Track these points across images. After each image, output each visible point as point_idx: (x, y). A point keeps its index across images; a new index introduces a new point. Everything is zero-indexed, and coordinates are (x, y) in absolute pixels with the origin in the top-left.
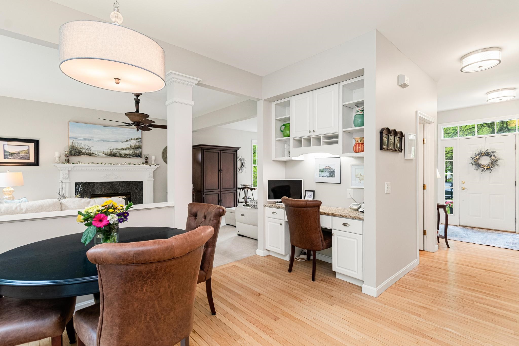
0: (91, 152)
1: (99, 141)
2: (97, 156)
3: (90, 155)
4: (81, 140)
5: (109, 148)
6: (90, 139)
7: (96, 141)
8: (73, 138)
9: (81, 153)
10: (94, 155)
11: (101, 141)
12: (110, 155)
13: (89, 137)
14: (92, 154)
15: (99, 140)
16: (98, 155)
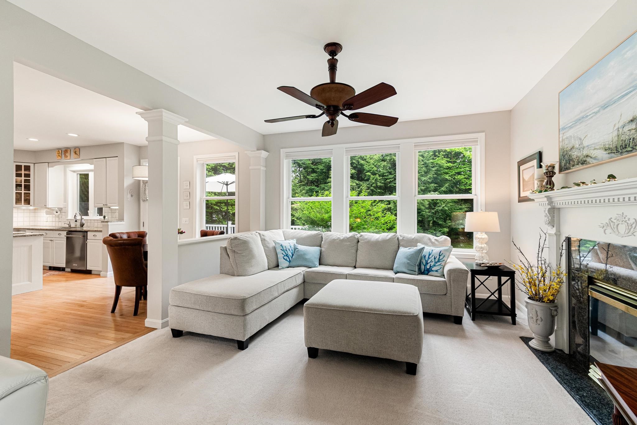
0: (585, 153)
1: (596, 113)
2: (594, 161)
3: (582, 164)
4: (571, 127)
5: (615, 126)
6: (583, 118)
7: (592, 117)
8: (564, 129)
9: (571, 162)
10: (588, 159)
11: (599, 111)
12: (618, 151)
13: (581, 112)
14: (585, 159)
15: (596, 110)
16: (595, 158)
